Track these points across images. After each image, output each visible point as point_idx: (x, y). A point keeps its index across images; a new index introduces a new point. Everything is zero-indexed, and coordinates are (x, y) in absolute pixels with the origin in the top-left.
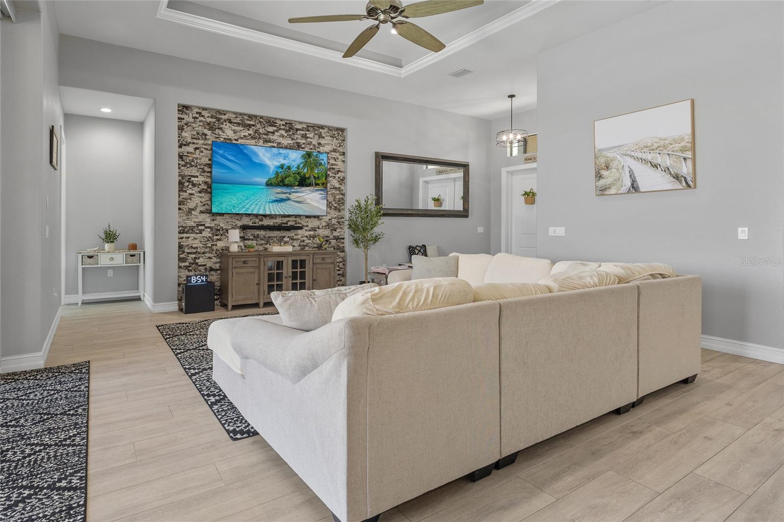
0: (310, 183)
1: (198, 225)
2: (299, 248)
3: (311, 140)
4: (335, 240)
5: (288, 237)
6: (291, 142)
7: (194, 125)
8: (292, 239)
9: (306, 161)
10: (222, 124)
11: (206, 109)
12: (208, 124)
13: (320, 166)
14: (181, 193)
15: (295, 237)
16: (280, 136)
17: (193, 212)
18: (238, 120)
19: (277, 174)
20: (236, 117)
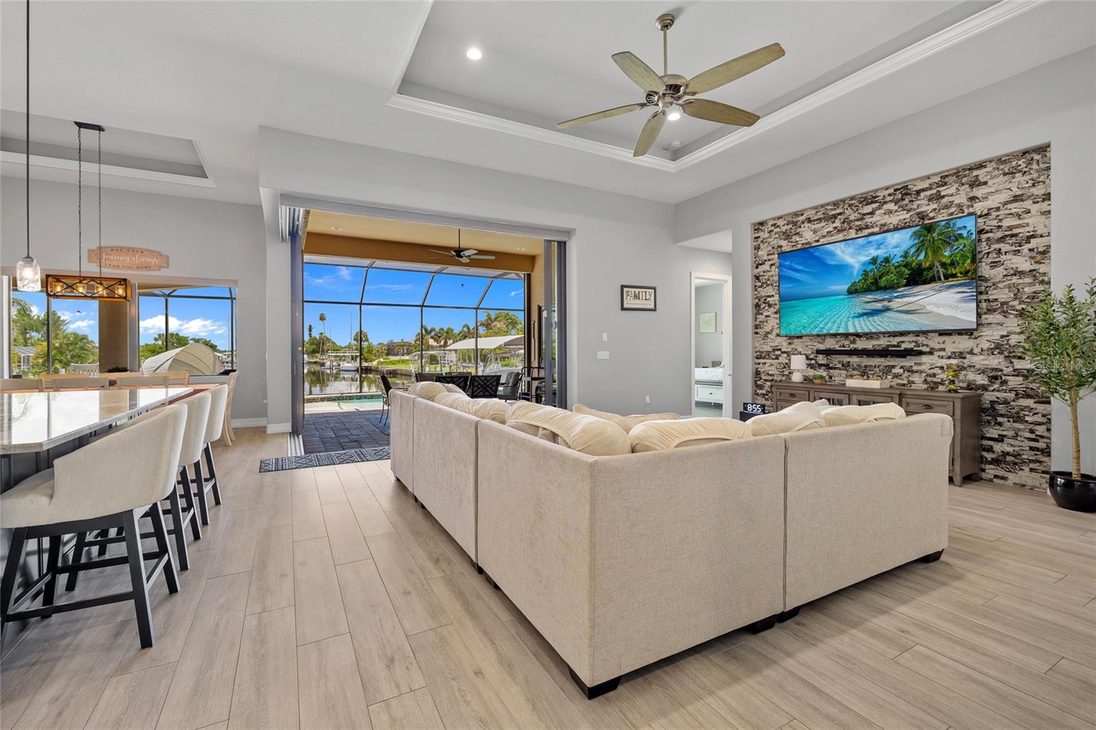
0: (934, 275)
1: (774, 350)
2: (925, 386)
3: (951, 199)
4: (1021, 378)
5: (902, 367)
6: (908, 216)
7: (769, 240)
8: (909, 371)
9: (922, 241)
10: (800, 227)
11: (780, 218)
12: (784, 233)
13: (957, 240)
14: (758, 316)
15: (915, 368)
16: (885, 213)
17: (770, 336)
18: (820, 215)
19: (866, 273)
20: (817, 212)
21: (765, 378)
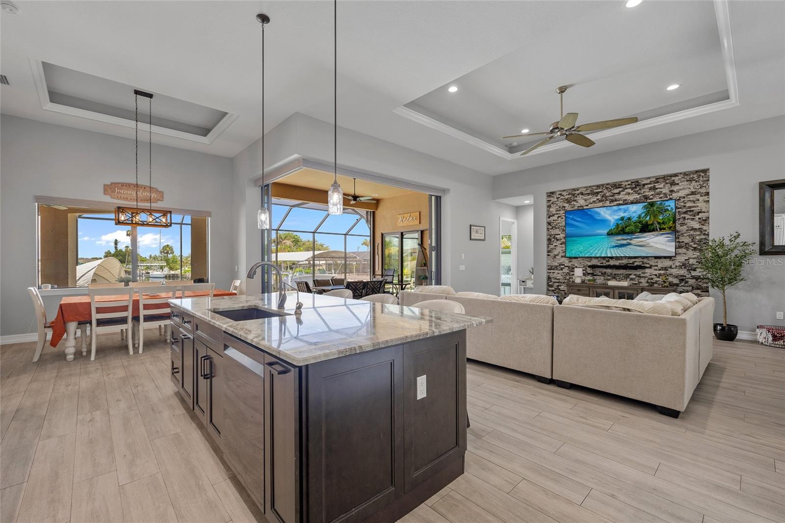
0: (654, 228)
1: (560, 265)
2: (647, 284)
3: (661, 190)
5: (635, 275)
6: (638, 197)
7: (557, 203)
8: (639, 277)
9: (648, 211)
10: (576, 197)
11: (563, 191)
12: (567, 199)
13: (666, 211)
14: (550, 246)
15: (642, 275)
16: (626, 194)
17: (557, 257)
18: (588, 191)
19: (617, 225)
20: (587, 190)
21: (554, 281)
